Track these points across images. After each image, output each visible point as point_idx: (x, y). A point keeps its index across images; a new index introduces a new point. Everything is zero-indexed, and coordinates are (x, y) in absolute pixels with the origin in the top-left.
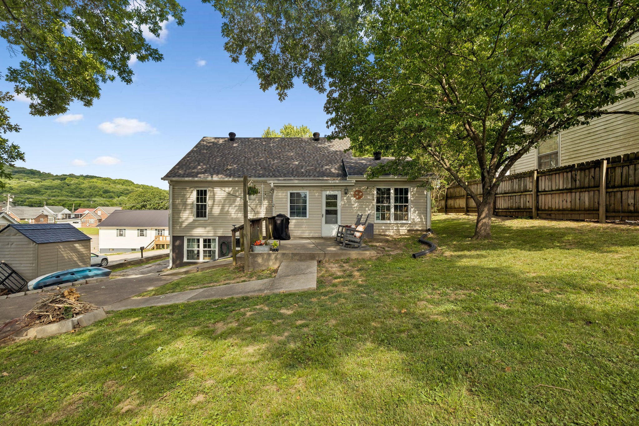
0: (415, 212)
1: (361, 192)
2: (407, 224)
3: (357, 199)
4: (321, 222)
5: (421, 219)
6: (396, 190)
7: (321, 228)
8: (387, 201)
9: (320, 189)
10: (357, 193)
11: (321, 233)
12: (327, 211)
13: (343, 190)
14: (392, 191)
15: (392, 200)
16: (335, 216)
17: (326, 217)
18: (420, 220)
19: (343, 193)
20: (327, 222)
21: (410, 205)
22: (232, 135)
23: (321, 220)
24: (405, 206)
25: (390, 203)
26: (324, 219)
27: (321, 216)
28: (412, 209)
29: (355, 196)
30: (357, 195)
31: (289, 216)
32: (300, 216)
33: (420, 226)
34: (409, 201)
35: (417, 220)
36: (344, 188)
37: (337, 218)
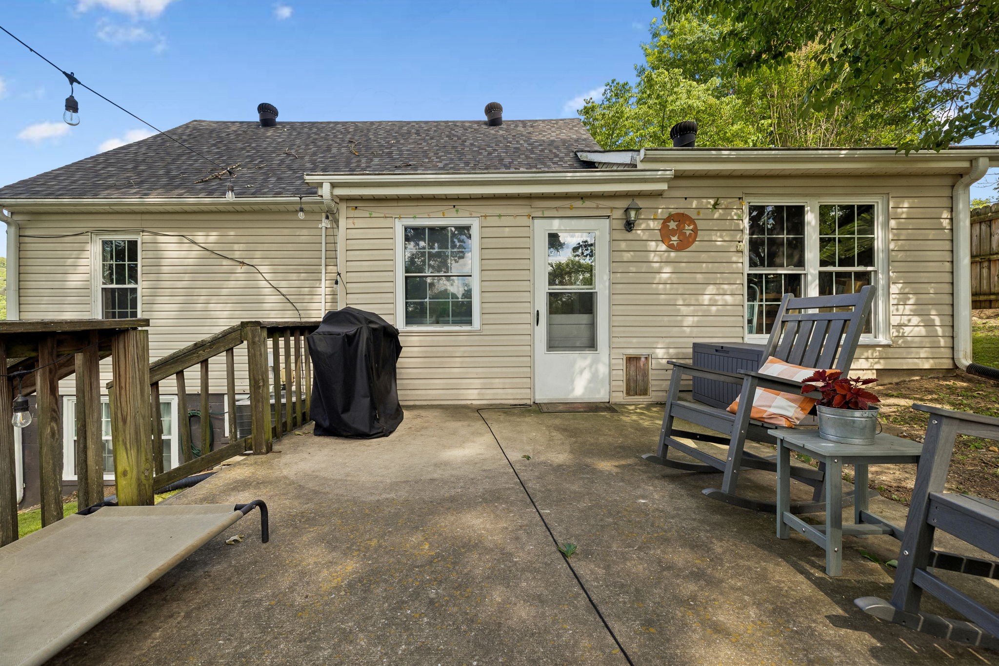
0: (903, 298)
1: (692, 221)
2: (873, 346)
3: (671, 247)
4: (532, 345)
5: (929, 325)
6: (824, 211)
7: (532, 367)
8: (790, 257)
9: (526, 211)
10: (672, 225)
11: (532, 388)
12: (553, 297)
13: (618, 214)
14: (811, 219)
15: (812, 253)
16: (584, 318)
17: (550, 325)
18: (922, 331)
19: (620, 224)
20: (552, 345)
21: (879, 269)
22: (267, 112)
23: (532, 335)
24: (860, 276)
25: (801, 263)
26: (541, 332)
27: (531, 319)
28: (895, 289)
29: (665, 234)
30: (673, 232)
31: (399, 322)
32: (447, 323)
33: (923, 353)
34: (879, 256)
35: (915, 329)
36: (624, 203)
37: (593, 326)
